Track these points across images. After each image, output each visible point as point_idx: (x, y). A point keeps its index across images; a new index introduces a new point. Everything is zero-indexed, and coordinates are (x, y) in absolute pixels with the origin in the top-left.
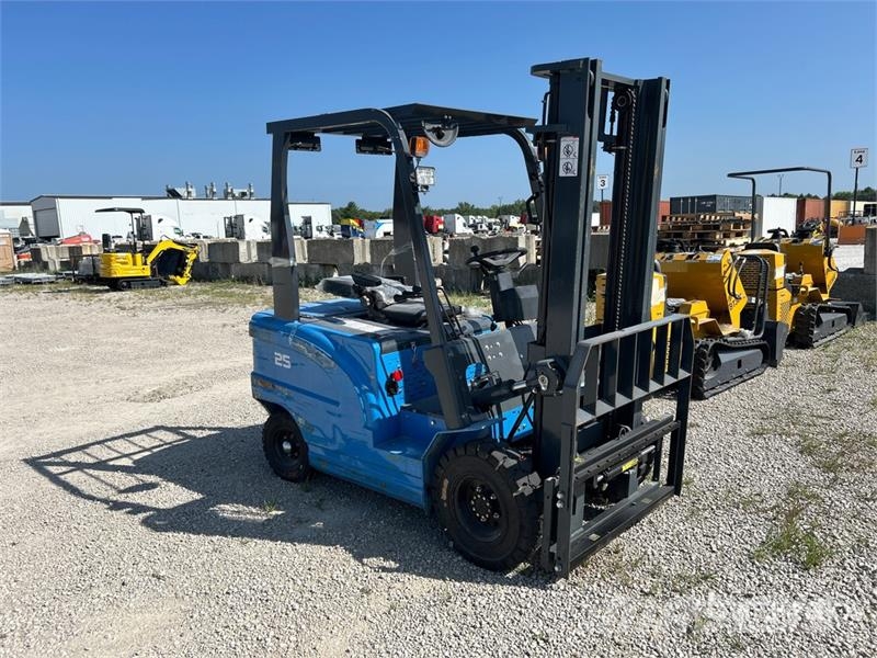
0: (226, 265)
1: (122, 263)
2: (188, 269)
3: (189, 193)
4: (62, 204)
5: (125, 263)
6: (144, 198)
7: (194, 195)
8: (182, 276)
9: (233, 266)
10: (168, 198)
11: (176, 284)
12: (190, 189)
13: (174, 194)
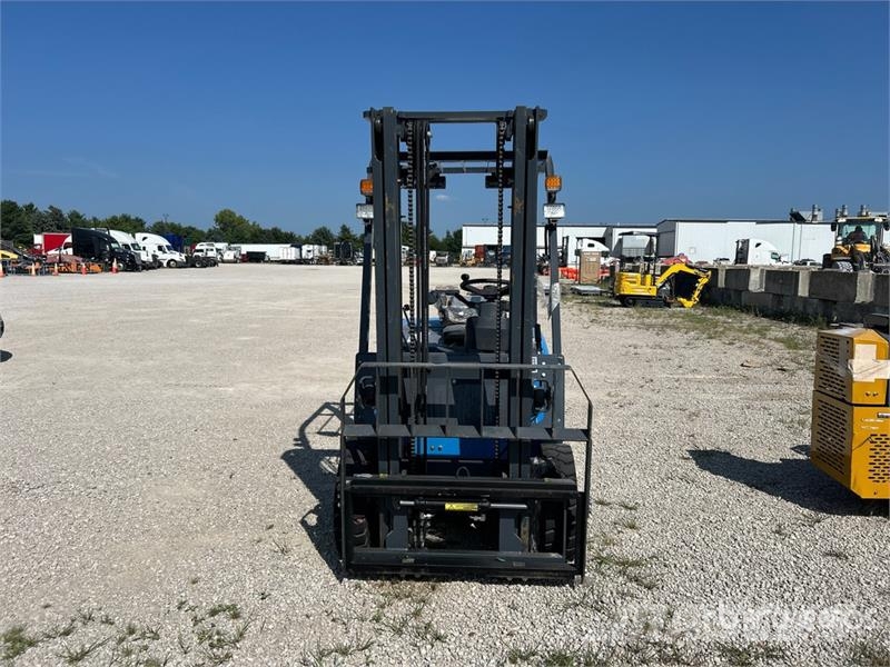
0: (739, 292)
1: (631, 282)
2: (697, 293)
3: (814, 216)
4: (682, 228)
5: (634, 282)
6: (758, 222)
7: (820, 218)
8: (689, 299)
9: (743, 293)
10: (791, 222)
11: (683, 306)
12: (816, 213)
13: (797, 218)
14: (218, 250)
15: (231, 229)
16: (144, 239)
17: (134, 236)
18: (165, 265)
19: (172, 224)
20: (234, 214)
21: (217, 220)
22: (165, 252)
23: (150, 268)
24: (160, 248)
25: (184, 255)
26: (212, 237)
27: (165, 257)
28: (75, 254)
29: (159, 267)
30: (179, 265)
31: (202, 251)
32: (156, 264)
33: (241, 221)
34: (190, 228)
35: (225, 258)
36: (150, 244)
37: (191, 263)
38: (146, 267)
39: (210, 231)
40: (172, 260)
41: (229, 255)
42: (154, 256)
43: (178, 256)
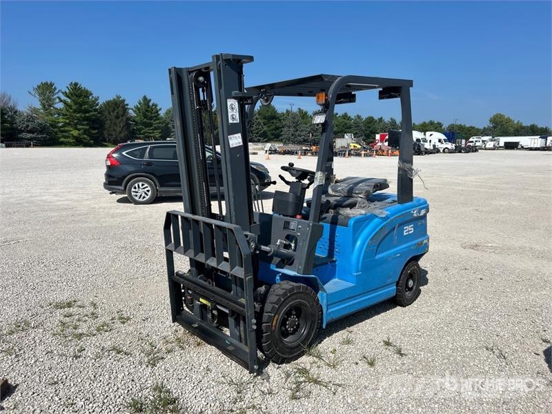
14: (483, 141)
15: (500, 127)
16: (431, 135)
17: (425, 134)
18: (441, 151)
19: (460, 125)
20: (504, 116)
21: (491, 121)
22: (442, 143)
23: (431, 153)
24: (440, 141)
25: (454, 145)
26: (484, 132)
27: (441, 146)
28: (389, 145)
29: (437, 152)
30: (451, 152)
31: (472, 142)
32: (435, 150)
33: (509, 120)
34: (471, 127)
35: (487, 146)
36: (434, 138)
37: (458, 150)
38: (428, 152)
39: (484, 128)
40: (446, 148)
41: (490, 145)
42: (434, 146)
43: (450, 146)
